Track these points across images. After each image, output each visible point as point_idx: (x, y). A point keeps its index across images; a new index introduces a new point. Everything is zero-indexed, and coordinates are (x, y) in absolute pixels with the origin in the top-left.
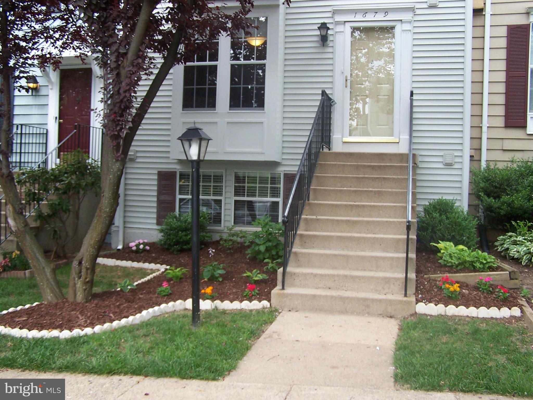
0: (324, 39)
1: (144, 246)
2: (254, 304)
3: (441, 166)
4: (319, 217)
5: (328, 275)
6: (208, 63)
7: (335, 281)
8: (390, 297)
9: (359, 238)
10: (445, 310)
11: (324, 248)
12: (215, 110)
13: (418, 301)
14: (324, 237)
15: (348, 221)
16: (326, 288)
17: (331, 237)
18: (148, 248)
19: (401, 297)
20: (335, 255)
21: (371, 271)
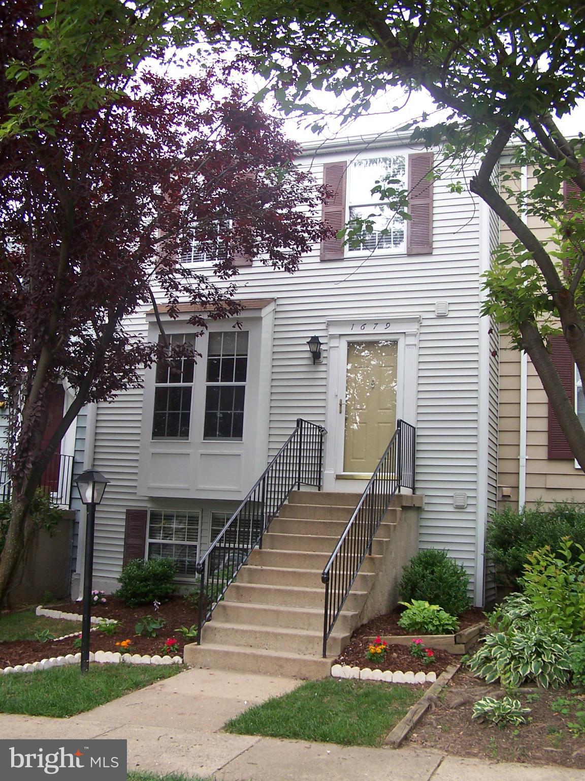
0: (316, 356)
1: (100, 598)
2: (165, 660)
3: (451, 509)
4: (264, 568)
5: (250, 631)
6: (181, 384)
7: (256, 638)
8: (308, 657)
9: (298, 592)
10: (360, 673)
11: (262, 602)
12: (188, 440)
13: (336, 662)
14: (261, 590)
15: (295, 572)
16: (247, 646)
17: (269, 590)
18: (104, 600)
19: (318, 658)
20: (265, 610)
21: (302, 629)
